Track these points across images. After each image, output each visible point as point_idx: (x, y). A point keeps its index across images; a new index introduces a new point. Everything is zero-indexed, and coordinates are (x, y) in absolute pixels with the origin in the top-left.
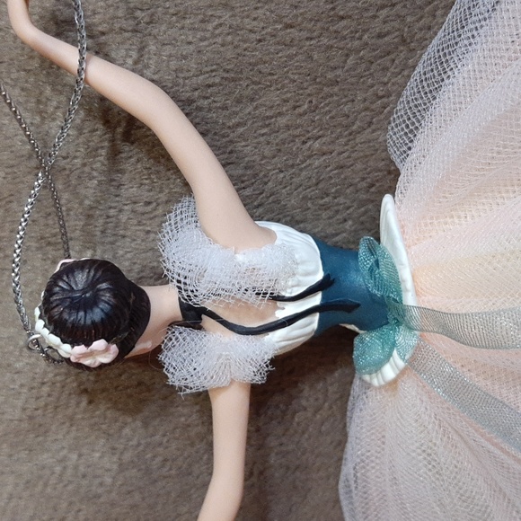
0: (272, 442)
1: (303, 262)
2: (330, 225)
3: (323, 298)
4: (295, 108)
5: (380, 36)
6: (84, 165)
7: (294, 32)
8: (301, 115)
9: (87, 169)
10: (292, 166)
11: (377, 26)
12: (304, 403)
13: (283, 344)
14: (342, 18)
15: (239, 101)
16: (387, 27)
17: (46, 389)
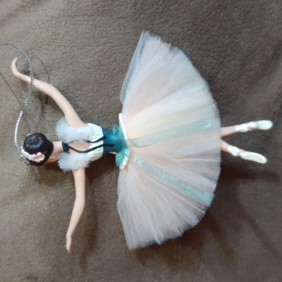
0: (96, 194)
1: (97, 132)
2: (107, 125)
3: (104, 142)
4: (92, 91)
5: (114, 70)
6: (35, 112)
7: (90, 70)
8: (94, 93)
9: (35, 113)
10: (94, 107)
11: (113, 67)
12: (105, 181)
13: (93, 156)
14: (103, 65)
15: (77, 90)
16: (116, 67)
17: (26, 180)
